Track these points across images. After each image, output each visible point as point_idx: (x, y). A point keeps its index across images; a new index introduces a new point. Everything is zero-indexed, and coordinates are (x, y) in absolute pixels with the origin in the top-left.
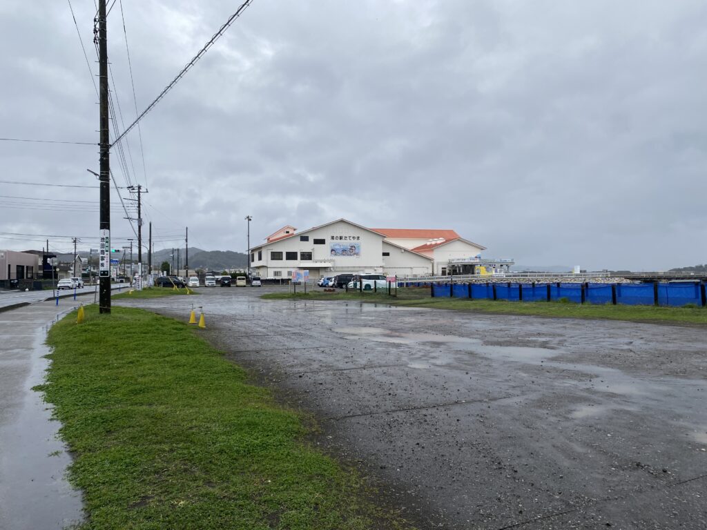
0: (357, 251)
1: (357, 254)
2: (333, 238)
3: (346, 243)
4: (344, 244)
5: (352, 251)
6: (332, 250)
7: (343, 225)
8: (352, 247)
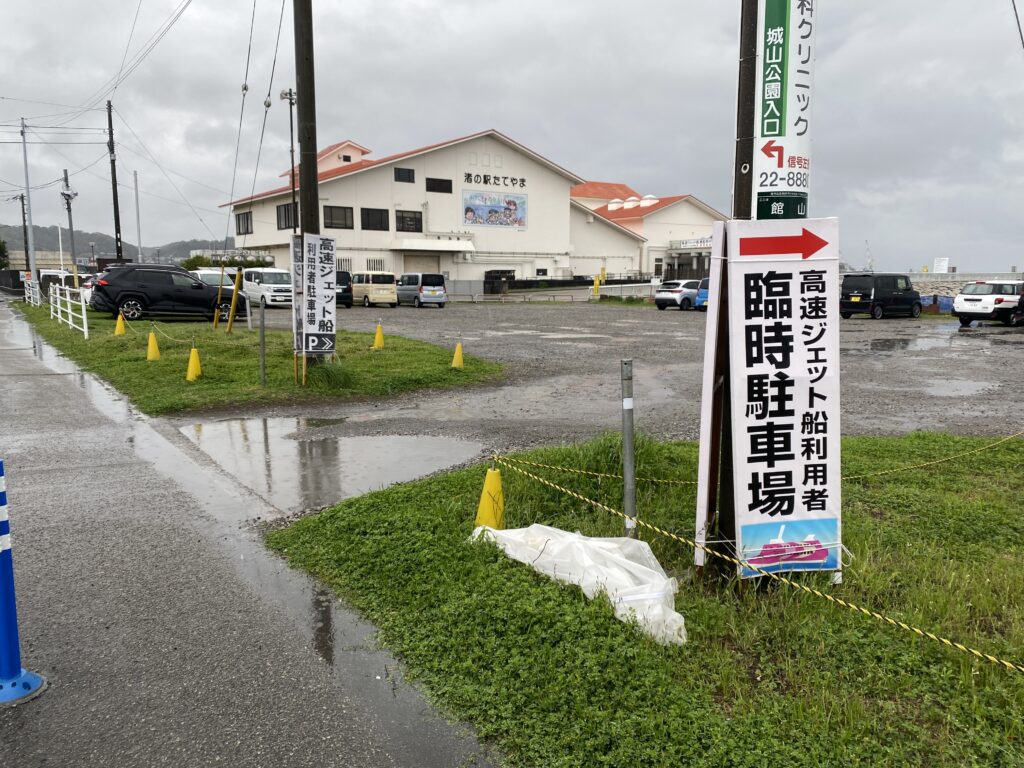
0: (519, 214)
1: (520, 222)
2: (468, 177)
3: (498, 193)
4: (494, 195)
5: (508, 213)
6: (468, 210)
7: (491, 148)
8: (509, 203)
